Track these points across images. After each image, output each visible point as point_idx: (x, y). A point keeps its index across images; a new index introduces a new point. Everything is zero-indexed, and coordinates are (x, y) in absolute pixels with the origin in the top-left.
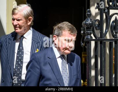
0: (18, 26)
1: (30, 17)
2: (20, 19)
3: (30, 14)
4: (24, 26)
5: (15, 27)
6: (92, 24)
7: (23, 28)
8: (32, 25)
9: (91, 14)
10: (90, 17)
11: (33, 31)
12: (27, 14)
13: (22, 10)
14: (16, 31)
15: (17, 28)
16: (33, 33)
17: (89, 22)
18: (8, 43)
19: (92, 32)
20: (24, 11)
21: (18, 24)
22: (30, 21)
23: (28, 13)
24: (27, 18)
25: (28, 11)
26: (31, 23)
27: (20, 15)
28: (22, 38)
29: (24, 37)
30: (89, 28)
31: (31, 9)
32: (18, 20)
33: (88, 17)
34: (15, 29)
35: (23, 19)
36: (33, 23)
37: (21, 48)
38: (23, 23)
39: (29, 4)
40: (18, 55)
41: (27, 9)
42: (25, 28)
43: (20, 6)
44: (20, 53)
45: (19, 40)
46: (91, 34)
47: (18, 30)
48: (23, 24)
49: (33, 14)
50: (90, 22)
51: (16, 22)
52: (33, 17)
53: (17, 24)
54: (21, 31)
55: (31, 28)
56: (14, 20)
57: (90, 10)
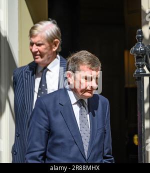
0: (38, 53)
1: (56, 40)
2: (40, 43)
3: (55, 34)
4: (46, 53)
5: (34, 54)
6: (145, 52)
7: (46, 56)
8: (60, 50)
9: (143, 37)
10: (141, 41)
11: (60, 60)
12: (51, 36)
13: (44, 30)
14: (37, 60)
15: (37, 57)
16: (60, 63)
17: (140, 48)
18: (25, 78)
19: (144, 63)
20: (46, 31)
21: (39, 51)
22: (56, 46)
23: (52, 34)
24: (51, 41)
25: (53, 31)
26: (58, 48)
27: (41, 37)
28: (45, 71)
29: (48, 70)
30: (141, 57)
31: (57, 28)
32: (39, 45)
33: (139, 41)
34: (35, 58)
35: (45, 43)
36: (60, 47)
37: (43, 85)
38: (45, 49)
39: (54, 21)
40: (39, 96)
41: (51, 28)
42: (49, 56)
43: (41, 24)
44: (43, 93)
45: (41, 74)
46: (143, 66)
47: (39, 60)
48: (46, 51)
49: (61, 36)
50: (142, 48)
51: (35, 48)
52: (61, 39)
53: (37, 50)
54: (43, 61)
55: (58, 56)
56: (32, 44)
57: (141, 31)
